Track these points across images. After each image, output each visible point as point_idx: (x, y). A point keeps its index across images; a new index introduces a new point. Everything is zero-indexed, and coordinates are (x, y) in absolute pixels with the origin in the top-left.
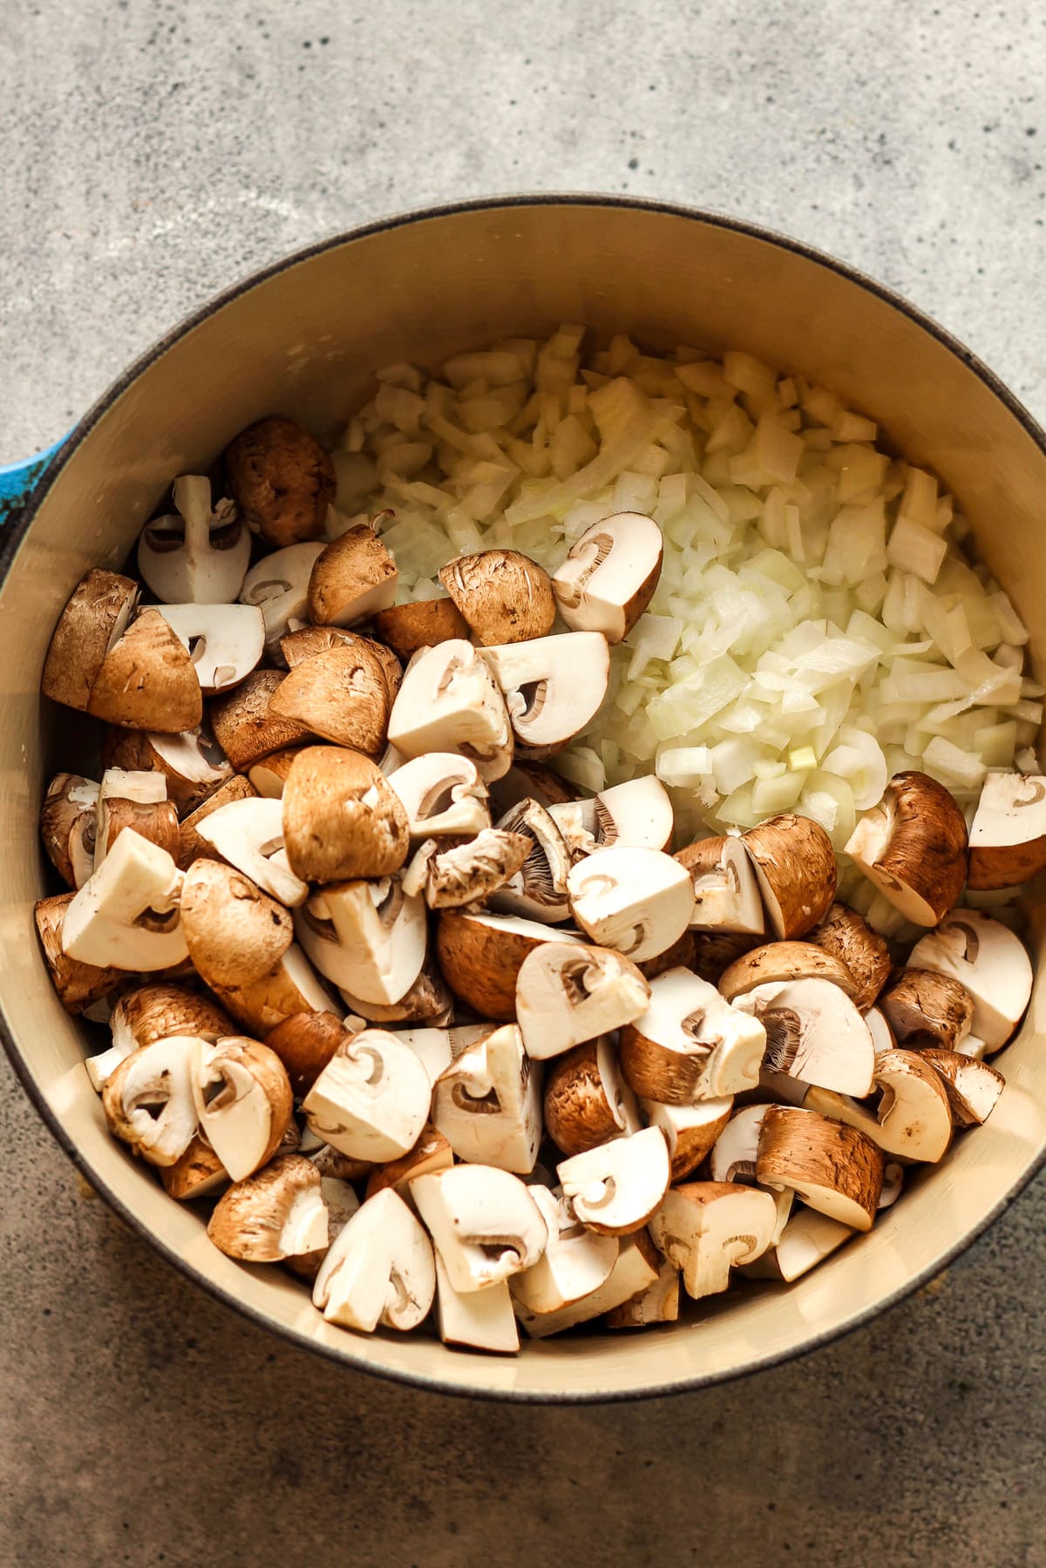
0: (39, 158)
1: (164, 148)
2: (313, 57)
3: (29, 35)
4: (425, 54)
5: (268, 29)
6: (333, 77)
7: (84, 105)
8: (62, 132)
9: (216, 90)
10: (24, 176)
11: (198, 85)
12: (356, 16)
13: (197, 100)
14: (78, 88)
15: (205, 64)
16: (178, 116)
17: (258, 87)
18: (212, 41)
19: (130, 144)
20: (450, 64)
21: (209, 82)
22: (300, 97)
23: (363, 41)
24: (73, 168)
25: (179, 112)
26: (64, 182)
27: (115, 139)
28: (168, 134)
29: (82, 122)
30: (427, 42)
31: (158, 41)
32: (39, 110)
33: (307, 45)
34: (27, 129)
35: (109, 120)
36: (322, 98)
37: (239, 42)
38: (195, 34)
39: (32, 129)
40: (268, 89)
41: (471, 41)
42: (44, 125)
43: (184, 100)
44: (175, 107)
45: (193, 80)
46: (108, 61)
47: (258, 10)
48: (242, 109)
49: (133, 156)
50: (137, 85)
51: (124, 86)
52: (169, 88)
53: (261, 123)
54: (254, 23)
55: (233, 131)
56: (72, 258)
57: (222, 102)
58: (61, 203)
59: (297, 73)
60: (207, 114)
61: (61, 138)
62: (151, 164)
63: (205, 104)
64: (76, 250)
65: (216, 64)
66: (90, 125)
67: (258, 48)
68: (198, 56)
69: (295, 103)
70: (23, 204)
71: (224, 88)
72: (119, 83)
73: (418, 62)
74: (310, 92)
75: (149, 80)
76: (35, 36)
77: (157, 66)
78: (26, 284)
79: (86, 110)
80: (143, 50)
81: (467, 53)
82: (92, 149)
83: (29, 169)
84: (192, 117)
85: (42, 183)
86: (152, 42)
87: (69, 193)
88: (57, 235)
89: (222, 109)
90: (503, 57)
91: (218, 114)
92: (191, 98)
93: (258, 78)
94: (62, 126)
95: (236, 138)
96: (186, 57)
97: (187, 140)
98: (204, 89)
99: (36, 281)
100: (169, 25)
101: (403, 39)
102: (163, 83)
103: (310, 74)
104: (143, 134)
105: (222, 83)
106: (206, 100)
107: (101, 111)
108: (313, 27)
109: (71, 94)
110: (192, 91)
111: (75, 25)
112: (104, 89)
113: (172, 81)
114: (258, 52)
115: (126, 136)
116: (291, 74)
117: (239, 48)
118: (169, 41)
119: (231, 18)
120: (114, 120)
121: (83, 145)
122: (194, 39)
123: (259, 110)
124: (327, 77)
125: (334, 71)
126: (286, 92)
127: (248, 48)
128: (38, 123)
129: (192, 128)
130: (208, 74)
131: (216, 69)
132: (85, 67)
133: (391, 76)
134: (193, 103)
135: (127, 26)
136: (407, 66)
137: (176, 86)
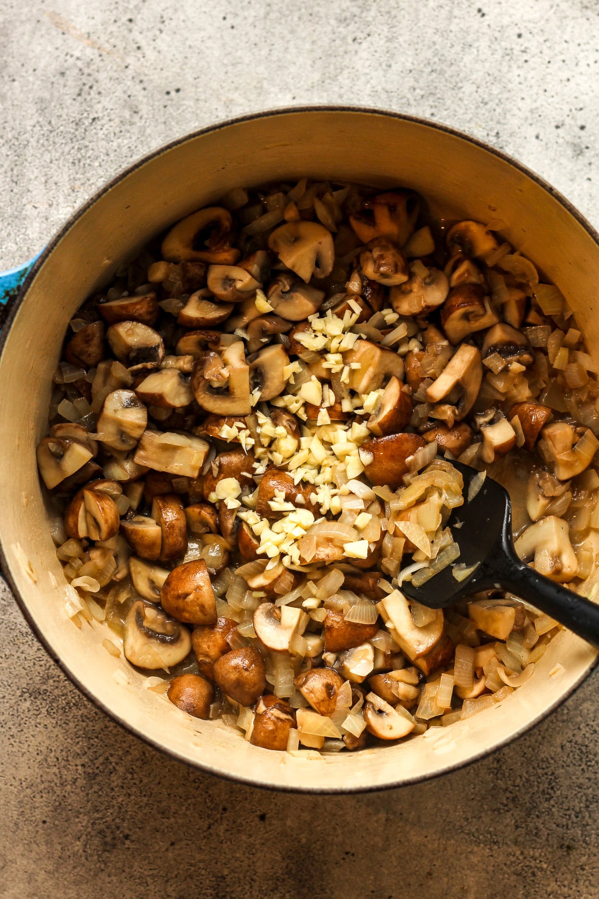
0: (17, 163)
1: (88, 155)
2: (172, 100)
3: (9, 94)
4: (235, 96)
5: (145, 85)
6: (183, 111)
7: (42, 132)
8: (30, 148)
9: (117, 120)
10: (9, 174)
11: (107, 118)
12: (195, 76)
13: (106, 126)
14: (38, 122)
15: (110, 106)
16: (96, 137)
17: (141, 118)
18: (114, 93)
19: (69, 153)
20: (249, 101)
21: (113, 117)
22: (165, 123)
23: (200, 90)
24: (37, 168)
25: (96, 134)
26: (32, 177)
27: (60, 151)
28: (90, 147)
29: (41, 141)
30: (237, 88)
31: (83, 93)
32: (16, 136)
33: (168, 93)
34: (10, 147)
35: (57, 140)
36: (177, 123)
37: (129, 93)
38: (104, 89)
39: (12, 147)
40: (147, 119)
41: (261, 87)
42: (20, 144)
43: (99, 127)
44: (94, 131)
45: (104, 116)
46: (55, 106)
47: (139, 74)
48: (132, 131)
49: (71, 160)
50: (72, 119)
51: (64, 120)
52: (90, 121)
53: (143, 139)
54: (138, 81)
55: (128, 144)
56: (38, 220)
57: (120, 127)
58: (31, 189)
59: (163, 109)
60: (112, 134)
61: (29, 151)
62: (81, 164)
63: (111, 129)
64: (41, 215)
65: (117, 106)
66: (46, 143)
67: (140, 96)
68: (106, 102)
69: (163, 126)
70: (10, 189)
71: (122, 119)
72: (62, 119)
73: (232, 100)
74: (170, 120)
75: (79, 117)
76: (13, 94)
77: (82, 108)
78: (13, 235)
79: (43, 135)
80: (74, 99)
81: (259, 94)
82: (47, 157)
83: (12, 170)
84: (103, 136)
85: (20, 177)
86: (79, 95)
87: (36, 183)
88: (29, 207)
89: (121, 132)
90: (280, 96)
91: (118, 134)
92: (103, 126)
93: (140, 113)
94: (30, 144)
95: (129, 147)
96: (99, 102)
97: (101, 150)
98: (110, 120)
99: (18, 234)
100: (90, 84)
101: (222, 88)
102: (87, 118)
103: (170, 110)
104: (76, 147)
105: (120, 117)
106: (111, 126)
107: (52, 135)
108: (171, 83)
109: (34, 126)
110: (103, 122)
111: (35, 87)
112: (53, 122)
113: (92, 116)
114: (140, 98)
115: (67, 149)
116: (159, 110)
117: (129, 96)
118: (89, 94)
119: (124, 80)
120: (59, 140)
121: (42, 155)
122: (103, 92)
123: (142, 131)
124: (180, 111)
125: (184, 107)
126: (157, 120)
127: (135, 96)
128: (16, 143)
129: (104, 143)
130: (112, 112)
131: (116, 109)
132: (43, 110)
133: (217, 109)
134: (104, 129)
135: (65, 86)
136: (225, 103)
137: (94, 119)
